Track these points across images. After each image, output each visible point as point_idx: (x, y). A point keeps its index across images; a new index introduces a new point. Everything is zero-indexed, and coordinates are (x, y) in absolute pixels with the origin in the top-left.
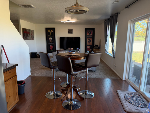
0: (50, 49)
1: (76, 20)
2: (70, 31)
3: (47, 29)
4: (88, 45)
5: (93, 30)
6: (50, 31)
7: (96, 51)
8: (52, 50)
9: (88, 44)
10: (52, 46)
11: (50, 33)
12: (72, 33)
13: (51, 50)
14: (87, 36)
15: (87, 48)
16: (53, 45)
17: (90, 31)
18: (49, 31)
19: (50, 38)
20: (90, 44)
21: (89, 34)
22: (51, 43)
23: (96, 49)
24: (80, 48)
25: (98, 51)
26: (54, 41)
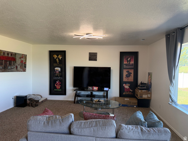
0: (55, 88)
1: (104, 34)
2: (93, 57)
3: (51, 53)
4: (126, 83)
5: (135, 55)
6: (58, 56)
7: (143, 94)
8: (60, 89)
9: (125, 79)
10: (60, 83)
11: (57, 60)
12: (96, 60)
13: (57, 89)
14: (125, 66)
15: (124, 87)
16: (60, 81)
17: (130, 57)
18: (55, 56)
19: (56, 68)
20: (129, 81)
21: (128, 61)
22: (57, 76)
23: (143, 91)
24: (110, 88)
25: (147, 94)
26: (63, 73)
